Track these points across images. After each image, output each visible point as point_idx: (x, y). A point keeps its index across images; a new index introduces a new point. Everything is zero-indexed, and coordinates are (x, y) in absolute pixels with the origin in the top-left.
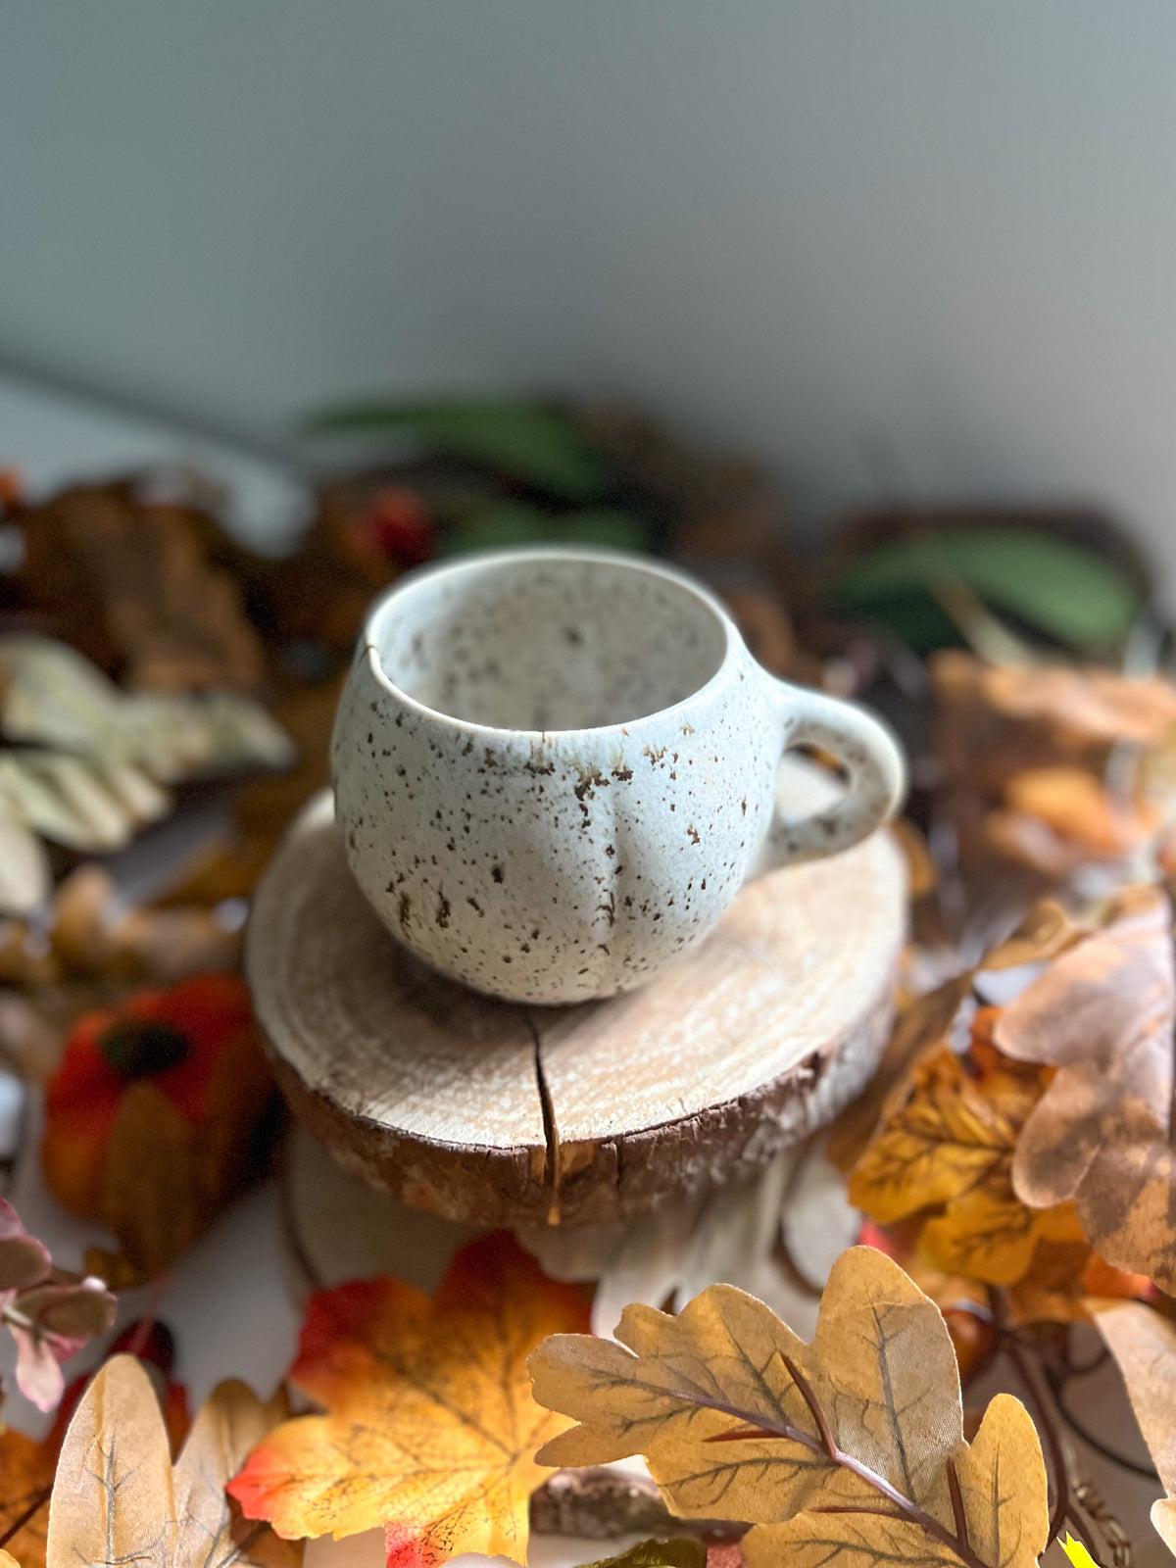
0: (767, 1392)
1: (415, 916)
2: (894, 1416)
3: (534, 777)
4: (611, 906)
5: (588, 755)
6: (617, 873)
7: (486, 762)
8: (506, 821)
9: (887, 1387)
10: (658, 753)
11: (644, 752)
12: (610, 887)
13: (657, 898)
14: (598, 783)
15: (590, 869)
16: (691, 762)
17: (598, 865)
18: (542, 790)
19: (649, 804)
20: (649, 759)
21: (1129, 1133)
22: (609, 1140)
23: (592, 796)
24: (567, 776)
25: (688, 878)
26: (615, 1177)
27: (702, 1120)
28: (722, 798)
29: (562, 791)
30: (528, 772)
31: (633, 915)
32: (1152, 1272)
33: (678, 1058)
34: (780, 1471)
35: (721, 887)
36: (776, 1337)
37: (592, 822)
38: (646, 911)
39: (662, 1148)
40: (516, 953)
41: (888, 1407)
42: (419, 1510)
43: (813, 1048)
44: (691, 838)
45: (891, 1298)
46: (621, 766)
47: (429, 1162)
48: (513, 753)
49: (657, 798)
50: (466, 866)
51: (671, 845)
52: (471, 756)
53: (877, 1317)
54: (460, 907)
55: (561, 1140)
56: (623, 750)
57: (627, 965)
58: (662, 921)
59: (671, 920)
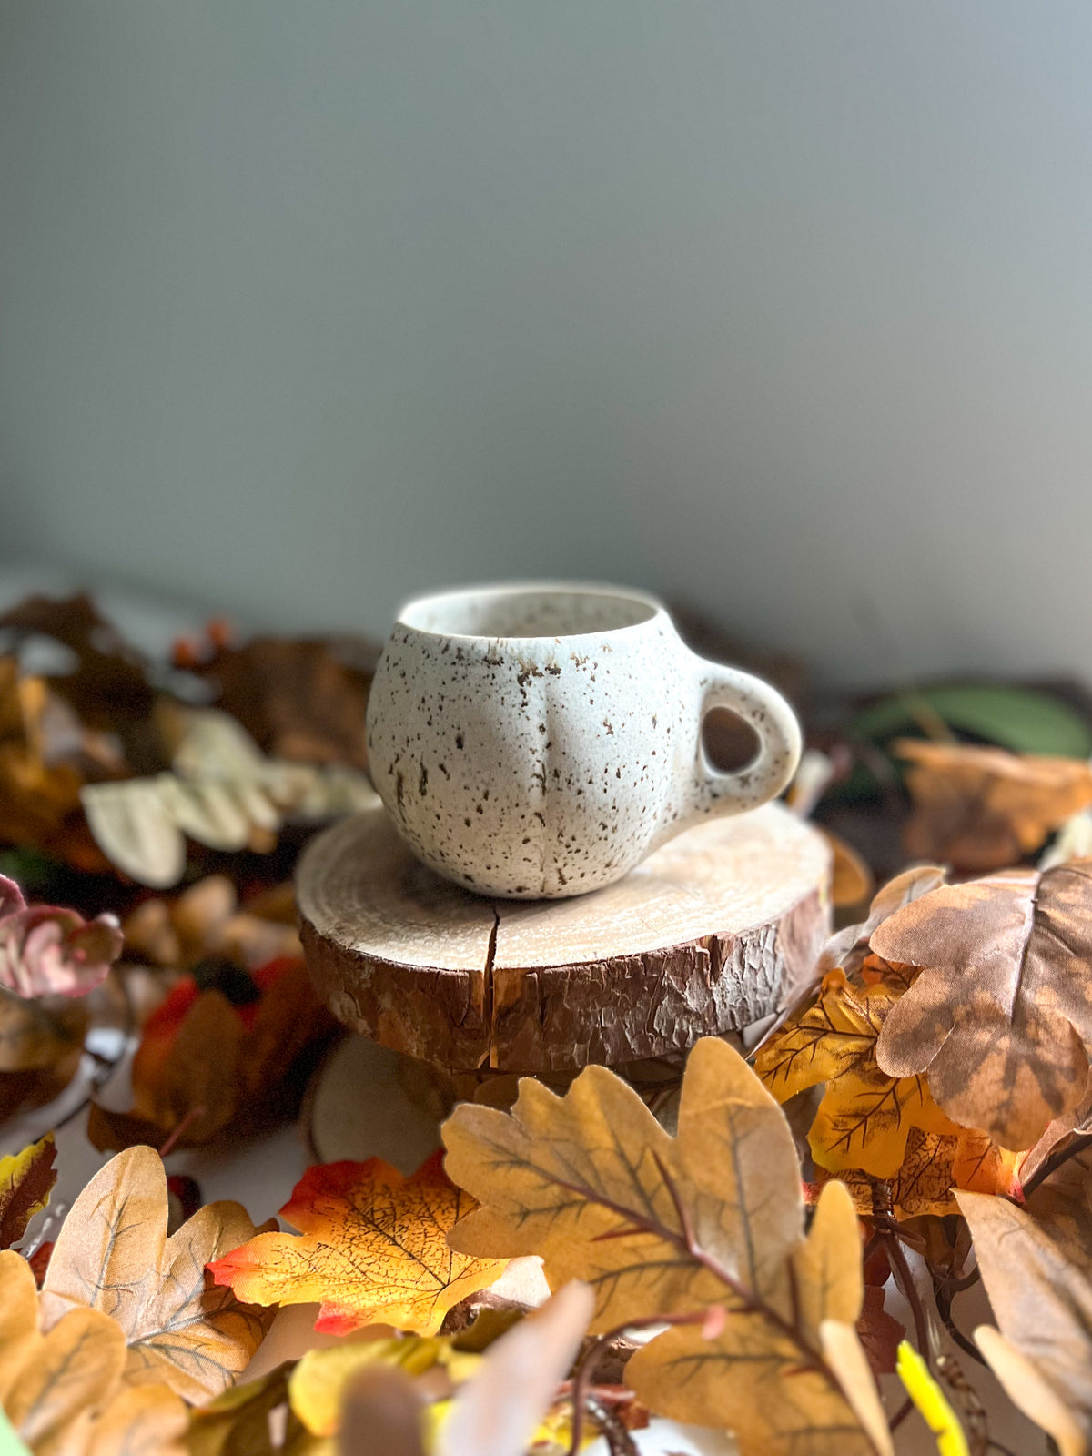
0: (640, 1191)
1: (406, 792)
2: (746, 1216)
3: (489, 667)
4: (543, 776)
5: (528, 655)
6: (547, 747)
7: (457, 658)
8: (468, 699)
9: (739, 1188)
10: (582, 660)
11: (571, 658)
12: (542, 759)
13: (579, 774)
14: (535, 674)
15: (526, 740)
16: (608, 672)
17: (532, 739)
18: (494, 677)
19: (572, 695)
20: (575, 662)
21: (977, 1019)
22: (532, 970)
23: (530, 683)
24: (513, 667)
25: (605, 763)
26: (538, 1010)
27: (609, 965)
28: (634, 707)
29: (508, 678)
30: (485, 663)
31: (560, 786)
32: (988, 1124)
33: (602, 933)
34: (651, 1275)
35: (636, 784)
36: (646, 1130)
37: (529, 704)
38: (571, 785)
39: (575, 985)
40: (473, 815)
41: (741, 1207)
42: (355, 1300)
43: (712, 933)
44: (606, 729)
45: (740, 1096)
46: (554, 661)
47: (395, 986)
48: (476, 650)
49: (580, 692)
50: (439, 737)
51: (590, 731)
52: (447, 653)
53: (730, 1119)
54: (434, 773)
55: (494, 968)
56: (554, 653)
57: (561, 842)
58: (584, 798)
59: (592, 798)
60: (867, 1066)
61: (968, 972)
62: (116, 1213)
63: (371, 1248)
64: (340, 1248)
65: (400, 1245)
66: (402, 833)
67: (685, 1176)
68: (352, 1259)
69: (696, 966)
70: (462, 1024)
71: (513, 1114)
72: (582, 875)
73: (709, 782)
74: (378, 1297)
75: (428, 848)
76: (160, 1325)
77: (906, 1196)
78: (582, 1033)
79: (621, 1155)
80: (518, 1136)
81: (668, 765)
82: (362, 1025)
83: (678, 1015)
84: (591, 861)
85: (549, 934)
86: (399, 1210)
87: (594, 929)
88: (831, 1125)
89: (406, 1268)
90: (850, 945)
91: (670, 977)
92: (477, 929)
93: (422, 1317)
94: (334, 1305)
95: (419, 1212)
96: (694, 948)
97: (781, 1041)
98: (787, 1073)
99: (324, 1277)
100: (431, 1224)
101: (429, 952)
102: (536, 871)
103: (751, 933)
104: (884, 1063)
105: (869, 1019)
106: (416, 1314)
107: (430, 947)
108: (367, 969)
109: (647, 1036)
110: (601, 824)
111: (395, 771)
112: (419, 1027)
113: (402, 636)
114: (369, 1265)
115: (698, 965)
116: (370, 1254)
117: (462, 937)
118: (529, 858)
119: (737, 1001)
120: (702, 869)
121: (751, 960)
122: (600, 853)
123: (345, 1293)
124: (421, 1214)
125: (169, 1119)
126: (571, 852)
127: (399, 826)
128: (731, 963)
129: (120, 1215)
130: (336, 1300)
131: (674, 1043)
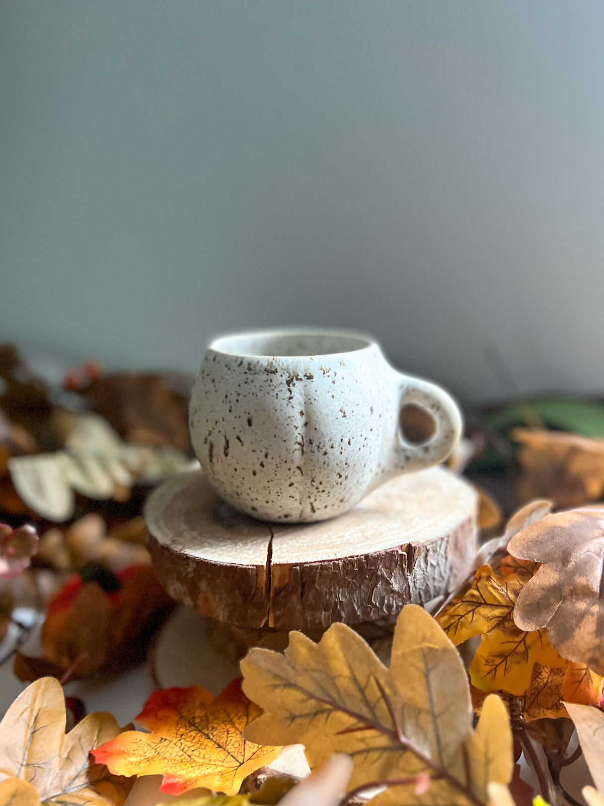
0: (367, 702)
1: (215, 455)
2: (435, 717)
4: (302, 443)
5: (293, 367)
6: (305, 425)
7: (248, 369)
8: (255, 395)
11: (320, 369)
12: (301, 433)
13: (325, 442)
14: (297, 379)
15: (292, 421)
16: (343, 378)
17: (296, 420)
18: (271, 381)
19: (321, 392)
20: (322, 372)
21: (577, 594)
22: (296, 565)
23: (294, 385)
24: (283, 375)
25: (341, 435)
27: (344, 562)
28: (359, 401)
29: (280, 382)
30: (266, 372)
31: (313, 450)
32: (586, 661)
33: (339, 543)
34: (374, 755)
35: (360, 449)
36: (371, 663)
37: (294, 398)
38: (319, 449)
39: (323, 574)
40: (258, 468)
41: (431, 713)
42: (185, 773)
43: (408, 542)
44: (342, 414)
45: (430, 642)
46: (309, 371)
47: (209, 576)
48: (260, 364)
49: (325, 391)
50: (236, 419)
51: (332, 415)
52: (241, 367)
53: (425, 656)
54: (234, 442)
55: (272, 564)
56: (309, 366)
57: (313, 486)
58: (328, 457)
59: (332, 458)
60: (507, 624)
61: (570, 566)
62: (33, 719)
63: (194, 741)
64: (175, 741)
65: (212, 739)
66: (212, 482)
67: (395, 693)
68: (182, 748)
69: (399, 563)
70: (251, 600)
71: (286, 654)
72: (326, 507)
73: (404, 450)
74: (199, 771)
75: (229, 490)
76: (61, 788)
77: (530, 707)
78: (327, 605)
79: (355, 680)
80: (289, 668)
81: (380, 438)
82: (188, 601)
83: (387, 594)
84: (331, 498)
85: (305, 543)
86: (211, 718)
87: (333, 540)
88: (484, 662)
89: (216, 753)
90: (493, 551)
91: (383, 569)
92: (260, 541)
93: (228, 783)
94: (173, 776)
95: (223, 718)
96: (397, 552)
97: (452, 610)
98: (456, 629)
99: (165, 758)
100: (231, 726)
101: (230, 554)
102: (297, 504)
103: (432, 543)
104: (519, 622)
105: (508, 596)
106: (223, 782)
107: (231, 551)
108: (191, 565)
109: (367, 607)
110: (338, 474)
111: (208, 442)
112: (224, 602)
113: (212, 357)
114: (193, 751)
115: (400, 562)
116: (193, 744)
117: (252, 545)
118: (293, 495)
119: (423, 585)
120: (398, 505)
121: (431, 560)
122: (337, 492)
123: (179, 768)
124: (224, 720)
125: (65, 661)
126: (319, 492)
127: (210, 478)
128: (419, 561)
129: (35, 719)
130: (172, 773)
131: (384, 611)
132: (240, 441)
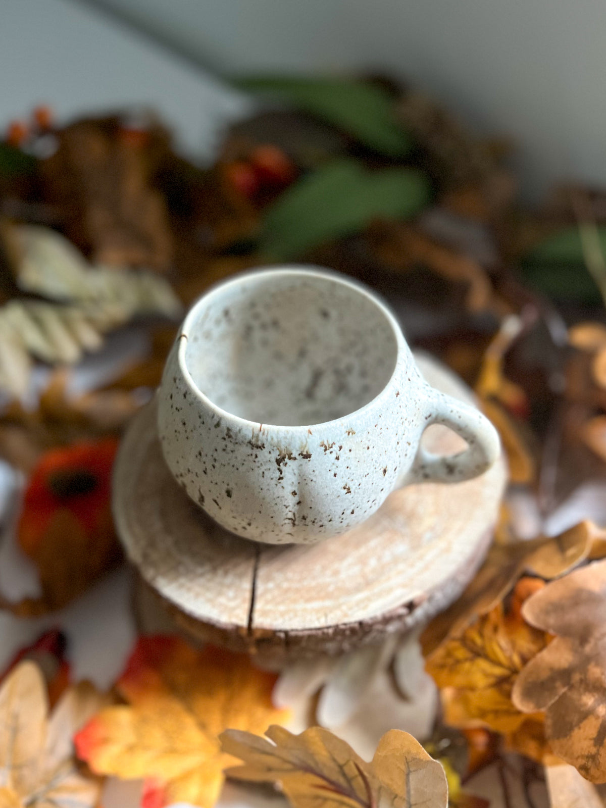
4: (294, 518)
5: (285, 442)
6: (298, 504)
7: (227, 435)
8: (235, 468)
10: (329, 445)
11: (320, 444)
12: (293, 510)
13: (321, 518)
14: (290, 458)
15: (281, 501)
16: (350, 451)
17: (286, 499)
18: (256, 457)
19: (320, 472)
20: (323, 448)
21: (587, 686)
22: (280, 631)
23: (286, 464)
24: (272, 452)
25: (342, 510)
26: (284, 646)
27: (335, 630)
28: (369, 469)
29: (268, 459)
30: (249, 445)
31: (307, 524)
32: (578, 766)
33: (333, 587)
37: (284, 478)
38: (315, 523)
41: (407, 800)
43: (410, 600)
44: (345, 491)
46: (305, 451)
48: (242, 432)
49: (326, 469)
50: (212, 484)
51: (332, 494)
52: (219, 428)
53: (407, 759)
54: (209, 500)
55: (254, 625)
56: (307, 442)
58: (325, 528)
59: (331, 527)
61: (588, 649)
79: (334, 760)
87: (327, 579)
96: (396, 611)
132: (218, 505)
